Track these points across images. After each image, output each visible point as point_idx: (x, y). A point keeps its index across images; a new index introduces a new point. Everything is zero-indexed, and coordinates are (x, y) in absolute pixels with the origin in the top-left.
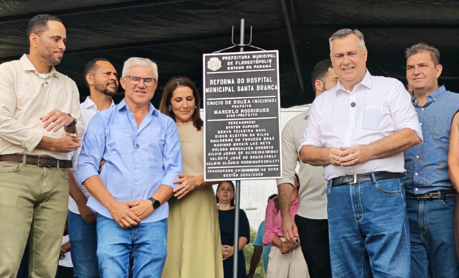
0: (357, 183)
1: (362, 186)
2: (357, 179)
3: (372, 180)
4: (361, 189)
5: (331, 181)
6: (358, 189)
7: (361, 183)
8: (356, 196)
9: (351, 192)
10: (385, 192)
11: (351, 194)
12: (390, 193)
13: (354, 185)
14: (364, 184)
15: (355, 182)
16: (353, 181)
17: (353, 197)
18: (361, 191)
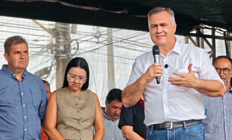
0: (173, 129)
1: (177, 131)
2: (173, 126)
3: (184, 126)
4: (175, 133)
5: (152, 126)
6: (173, 133)
7: (176, 129)
8: (172, 139)
9: (168, 135)
10: (193, 136)
11: (168, 137)
12: (196, 136)
13: (171, 130)
14: (178, 129)
15: (171, 128)
16: (170, 127)
17: (170, 139)
18: (176, 135)
